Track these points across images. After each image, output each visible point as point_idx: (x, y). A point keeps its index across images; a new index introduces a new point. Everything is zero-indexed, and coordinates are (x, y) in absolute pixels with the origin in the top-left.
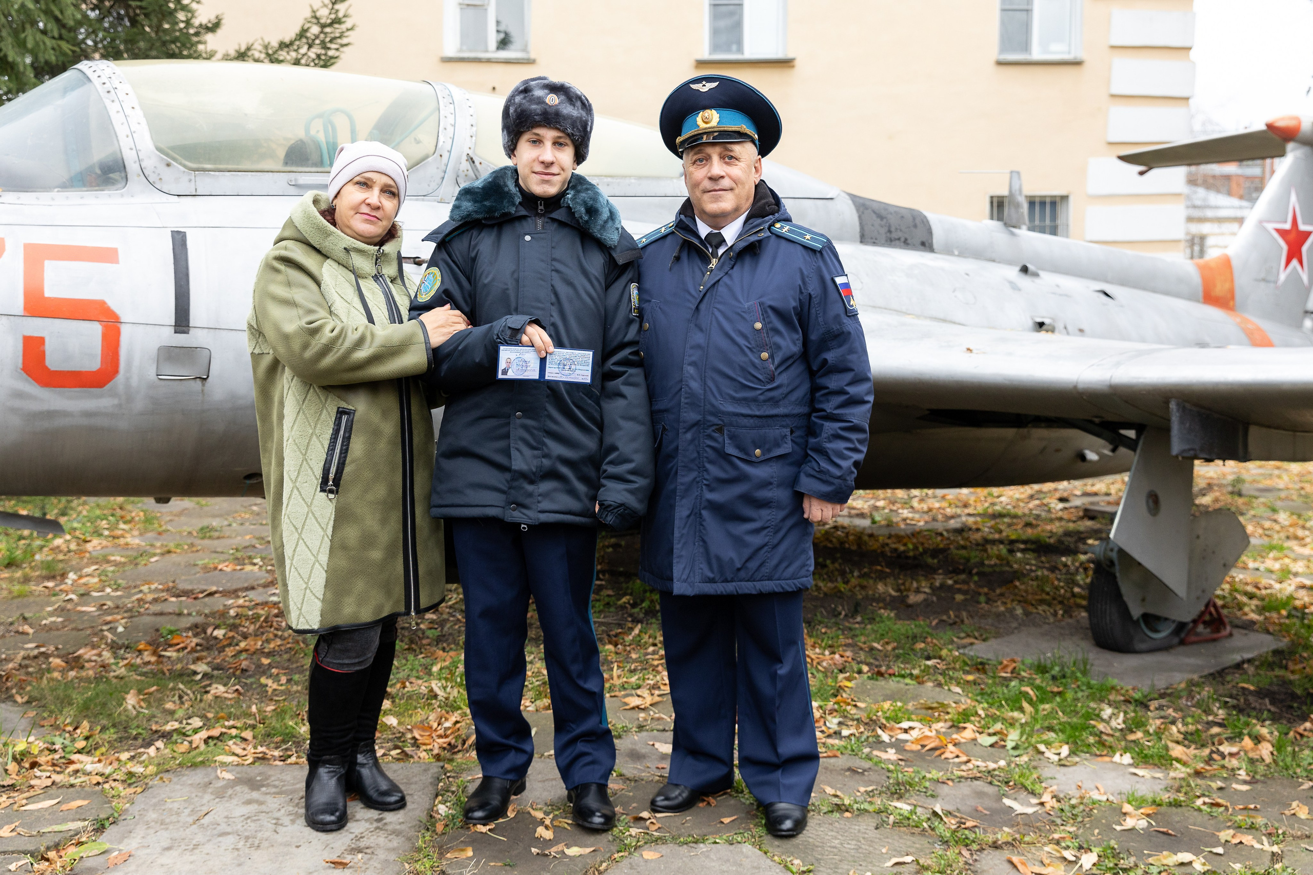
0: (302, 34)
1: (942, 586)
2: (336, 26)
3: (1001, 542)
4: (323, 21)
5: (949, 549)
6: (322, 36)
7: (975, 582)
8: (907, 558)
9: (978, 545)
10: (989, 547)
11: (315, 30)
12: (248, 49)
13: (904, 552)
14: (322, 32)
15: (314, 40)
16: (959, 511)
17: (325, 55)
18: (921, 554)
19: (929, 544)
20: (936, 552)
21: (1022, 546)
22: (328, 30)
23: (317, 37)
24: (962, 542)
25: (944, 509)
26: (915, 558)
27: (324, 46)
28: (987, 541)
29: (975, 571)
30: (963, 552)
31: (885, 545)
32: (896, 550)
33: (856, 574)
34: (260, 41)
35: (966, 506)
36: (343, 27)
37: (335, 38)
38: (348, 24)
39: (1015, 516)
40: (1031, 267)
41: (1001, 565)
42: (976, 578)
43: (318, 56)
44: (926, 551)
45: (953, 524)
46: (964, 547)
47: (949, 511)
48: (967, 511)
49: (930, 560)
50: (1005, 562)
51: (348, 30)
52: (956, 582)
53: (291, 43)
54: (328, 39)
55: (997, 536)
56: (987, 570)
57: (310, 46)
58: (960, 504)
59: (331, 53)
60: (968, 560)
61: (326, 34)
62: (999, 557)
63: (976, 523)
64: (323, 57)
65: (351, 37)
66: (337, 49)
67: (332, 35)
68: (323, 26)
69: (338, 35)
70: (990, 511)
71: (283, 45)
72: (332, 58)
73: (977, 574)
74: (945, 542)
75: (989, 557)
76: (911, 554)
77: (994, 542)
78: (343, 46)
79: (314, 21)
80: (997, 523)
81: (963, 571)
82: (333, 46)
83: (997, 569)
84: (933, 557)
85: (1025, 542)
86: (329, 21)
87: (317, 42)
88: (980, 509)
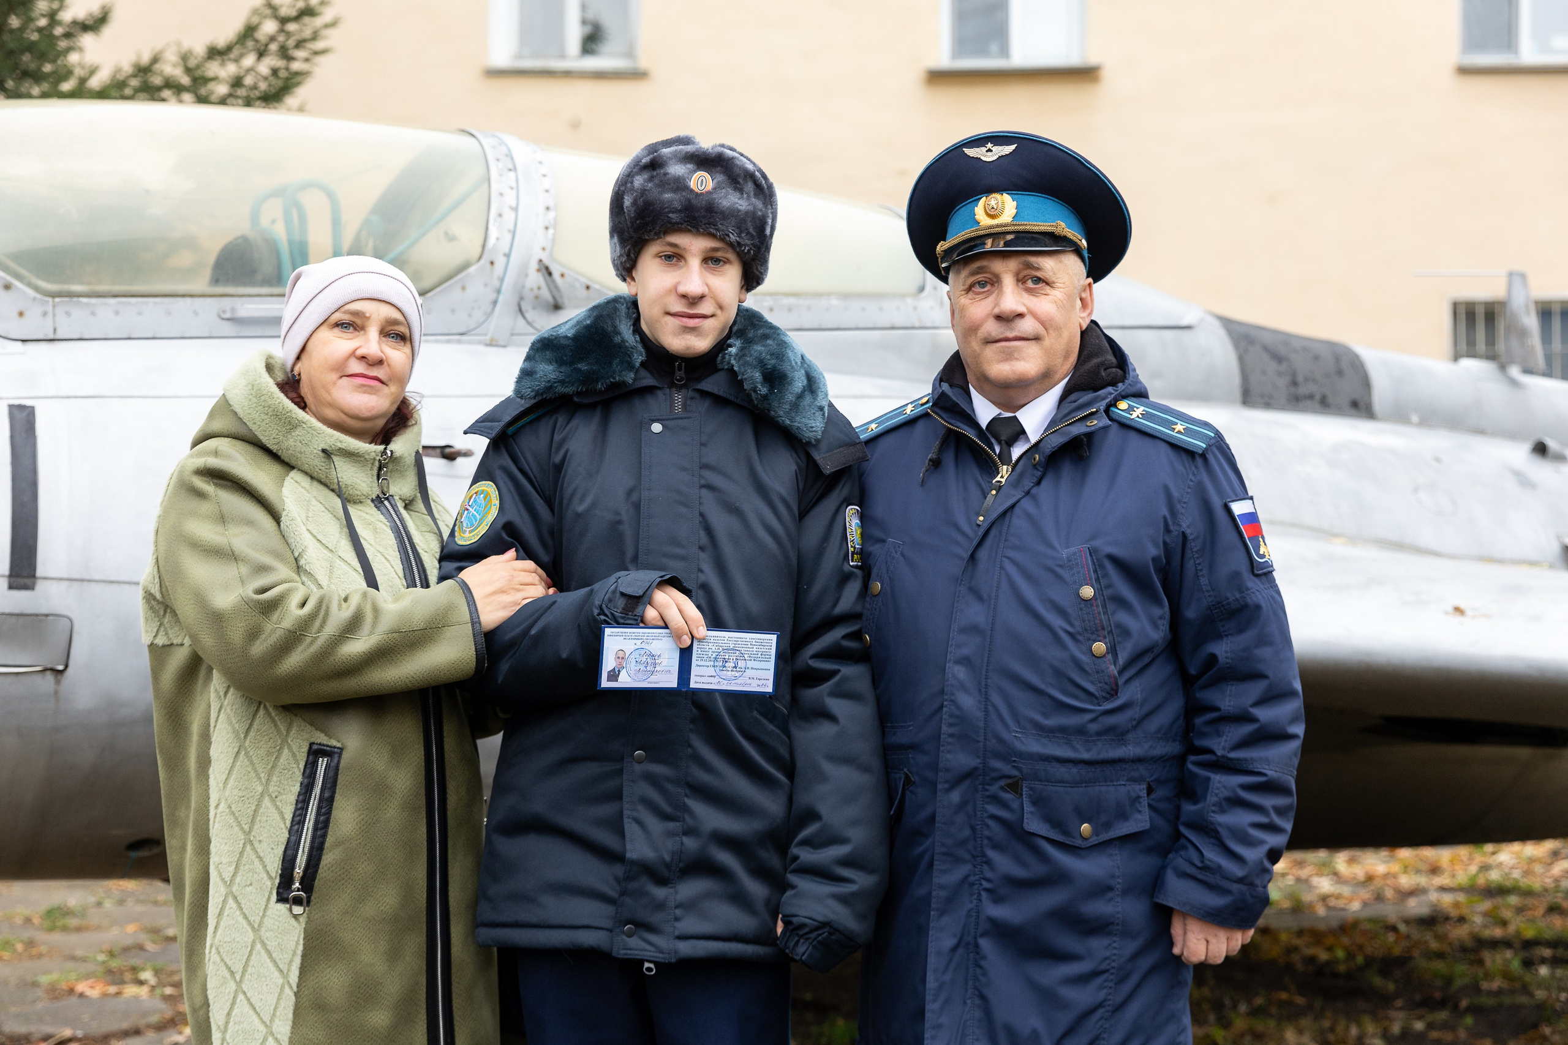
0: (249, 31)
1: (1406, 1033)
2: (307, 19)
3: (1506, 943)
4: (284, 12)
5: (1411, 958)
6: (281, 38)
7: (1467, 1029)
8: (1336, 975)
9: (1464, 949)
10: (1487, 956)
11: (269, 27)
12: (155, 60)
13: (1328, 963)
14: (281, 30)
15: (267, 45)
16: (1422, 880)
17: (287, 69)
18: (1361, 969)
19: (1374, 949)
20: (1389, 964)
21: (1547, 952)
22: (292, 27)
23: (272, 39)
24: (1434, 945)
25: (1395, 876)
26: (1349, 975)
27: (285, 53)
28: (1481, 944)
29: (1464, 1003)
30: (1439, 966)
31: (1291, 950)
32: (1312, 959)
33: (1243, 1008)
34: (174, 48)
35: (1435, 870)
36: (318, 22)
37: (305, 41)
38: (327, 15)
39: (1528, 893)
40: (1552, 444)
41: (1512, 992)
42: (1469, 1020)
43: (275, 72)
44: (1370, 961)
45: (1415, 907)
46: (1440, 955)
47: (1406, 881)
48: (1438, 881)
49: (1377, 981)
50: (1517, 985)
51: (327, 26)
52: (1430, 1026)
53: (229, 49)
54: (291, 43)
55: (1498, 932)
56: (1488, 1002)
57: (261, 54)
58: (1424, 867)
59: (296, 66)
60: (1449, 980)
61: (288, 34)
62: (1507, 975)
63: (1456, 905)
64: (283, 74)
65: (331, 39)
66: (307, 60)
67: (297, 37)
68: (284, 21)
69: (307, 33)
70: (1481, 881)
71: (215, 53)
72: (297, 74)
73: (1473, 1009)
74: (1404, 943)
75: (1488, 976)
76: (1342, 968)
77: (1495, 944)
78: (316, 53)
79: (268, 12)
80: (1496, 908)
81: (1442, 1004)
82: (301, 54)
83: (1507, 1000)
84: (1385, 973)
85: (1554, 944)
86: (293, 13)
87: (273, 47)
88: (1462, 878)
